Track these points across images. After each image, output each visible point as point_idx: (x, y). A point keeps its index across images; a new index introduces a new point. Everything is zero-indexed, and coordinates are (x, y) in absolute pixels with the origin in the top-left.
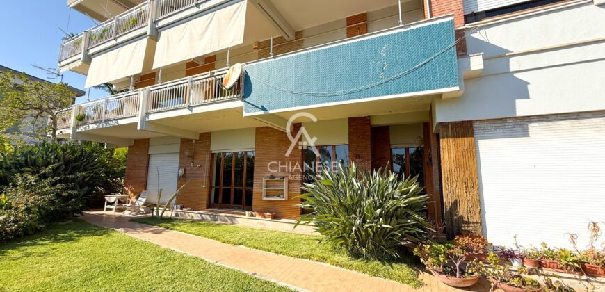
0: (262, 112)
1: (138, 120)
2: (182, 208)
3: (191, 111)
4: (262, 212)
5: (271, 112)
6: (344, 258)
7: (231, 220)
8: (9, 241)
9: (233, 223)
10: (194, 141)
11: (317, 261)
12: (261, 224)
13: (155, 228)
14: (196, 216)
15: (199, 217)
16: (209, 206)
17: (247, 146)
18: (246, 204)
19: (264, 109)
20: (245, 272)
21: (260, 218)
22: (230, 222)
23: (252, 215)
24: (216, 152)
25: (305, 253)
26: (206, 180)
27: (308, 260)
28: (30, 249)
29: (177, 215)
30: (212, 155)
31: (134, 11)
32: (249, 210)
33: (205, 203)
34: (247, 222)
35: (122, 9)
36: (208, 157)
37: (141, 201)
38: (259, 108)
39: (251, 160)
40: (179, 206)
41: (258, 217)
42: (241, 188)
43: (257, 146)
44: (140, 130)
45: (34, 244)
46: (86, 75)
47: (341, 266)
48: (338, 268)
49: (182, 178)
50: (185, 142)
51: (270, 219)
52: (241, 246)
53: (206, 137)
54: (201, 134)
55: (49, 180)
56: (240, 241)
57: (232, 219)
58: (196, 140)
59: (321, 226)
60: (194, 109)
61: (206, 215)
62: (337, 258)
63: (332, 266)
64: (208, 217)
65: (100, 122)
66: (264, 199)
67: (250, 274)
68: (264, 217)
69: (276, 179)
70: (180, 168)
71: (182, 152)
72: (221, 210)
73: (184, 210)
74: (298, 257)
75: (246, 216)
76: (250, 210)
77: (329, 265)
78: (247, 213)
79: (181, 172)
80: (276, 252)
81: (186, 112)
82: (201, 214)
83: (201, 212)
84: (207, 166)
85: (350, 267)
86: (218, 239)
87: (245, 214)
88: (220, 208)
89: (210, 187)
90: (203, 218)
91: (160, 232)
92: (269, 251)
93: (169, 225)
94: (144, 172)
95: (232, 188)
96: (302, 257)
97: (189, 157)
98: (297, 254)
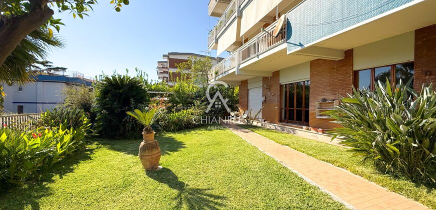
0: (299, 48)
1: (235, 70)
2: (264, 121)
3: (259, 58)
4: (316, 128)
5: (306, 46)
6: (369, 169)
7: (294, 132)
8: (193, 128)
9: (294, 134)
10: (269, 78)
11: (339, 166)
12: (314, 136)
13: (247, 130)
14: (272, 126)
15: (274, 128)
16: (281, 121)
17: (303, 76)
18: (305, 121)
19: (301, 45)
20: (276, 159)
21: (314, 132)
22: (292, 132)
23: (308, 129)
24: (283, 84)
25: (331, 159)
26: (278, 104)
27: (331, 164)
28: (197, 131)
29: (262, 125)
30: (281, 86)
31: (231, 4)
32: (306, 126)
33: (277, 119)
34: (303, 134)
35: (227, 5)
36: (278, 88)
37: (245, 116)
38: (297, 45)
39: (307, 88)
40: (263, 120)
41: (313, 131)
42: (301, 109)
43: (312, 75)
44: (238, 75)
45: (199, 130)
46: (217, 49)
47: (360, 175)
48: (357, 176)
49: (265, 102)
50: (265, 79)
51: (321, 133)
52: (287, 147)
53: (276, 74)
54: (273, 73)
55: (204, 103)
56: (287, 144)
57: (294, 130)
58: (271, 77)
59: (348, 140)
60: (260, 56)
61: (277, 126)
62: (360, 169)
63: (351, 174)
64: (279, 128)
65: (222, 73)
66: (317, 117)
67: (278, 162)
68: (317, 132)
69: (327, 102)
70: (263, 96)
71: (263, 86)
72: (288, 124)
73: (266, 122)
74: (323, 160)
75: (304, 130)
76: (308, 125)
77: (349, 172)
78: (304, 127)
79: (263, 99)
80: (308, 154)
81: (256, 59)
82: (275, 126)
83: (275, 124)
84: (278, 93)
85: (369, 178)
86: (275, 140)
87: (303, 128)
88: (287, 123)
89: (281, 109)
90: (276, 129)
91: (247, 132)
92: (303, 152)
93: (253, 129)
94: (246, 99)
95: (295, 108)
96: (327, 161)
97: (267, 89)
98: (323, 158)
